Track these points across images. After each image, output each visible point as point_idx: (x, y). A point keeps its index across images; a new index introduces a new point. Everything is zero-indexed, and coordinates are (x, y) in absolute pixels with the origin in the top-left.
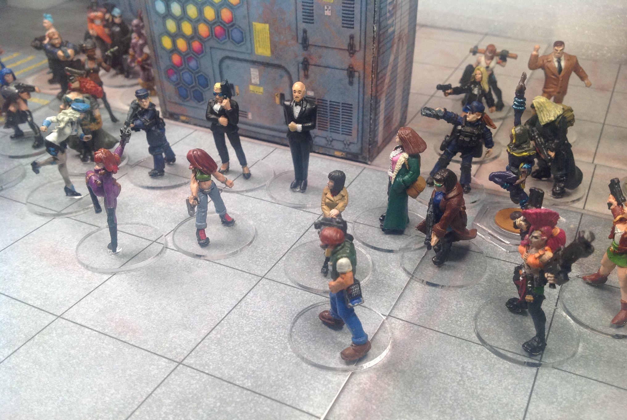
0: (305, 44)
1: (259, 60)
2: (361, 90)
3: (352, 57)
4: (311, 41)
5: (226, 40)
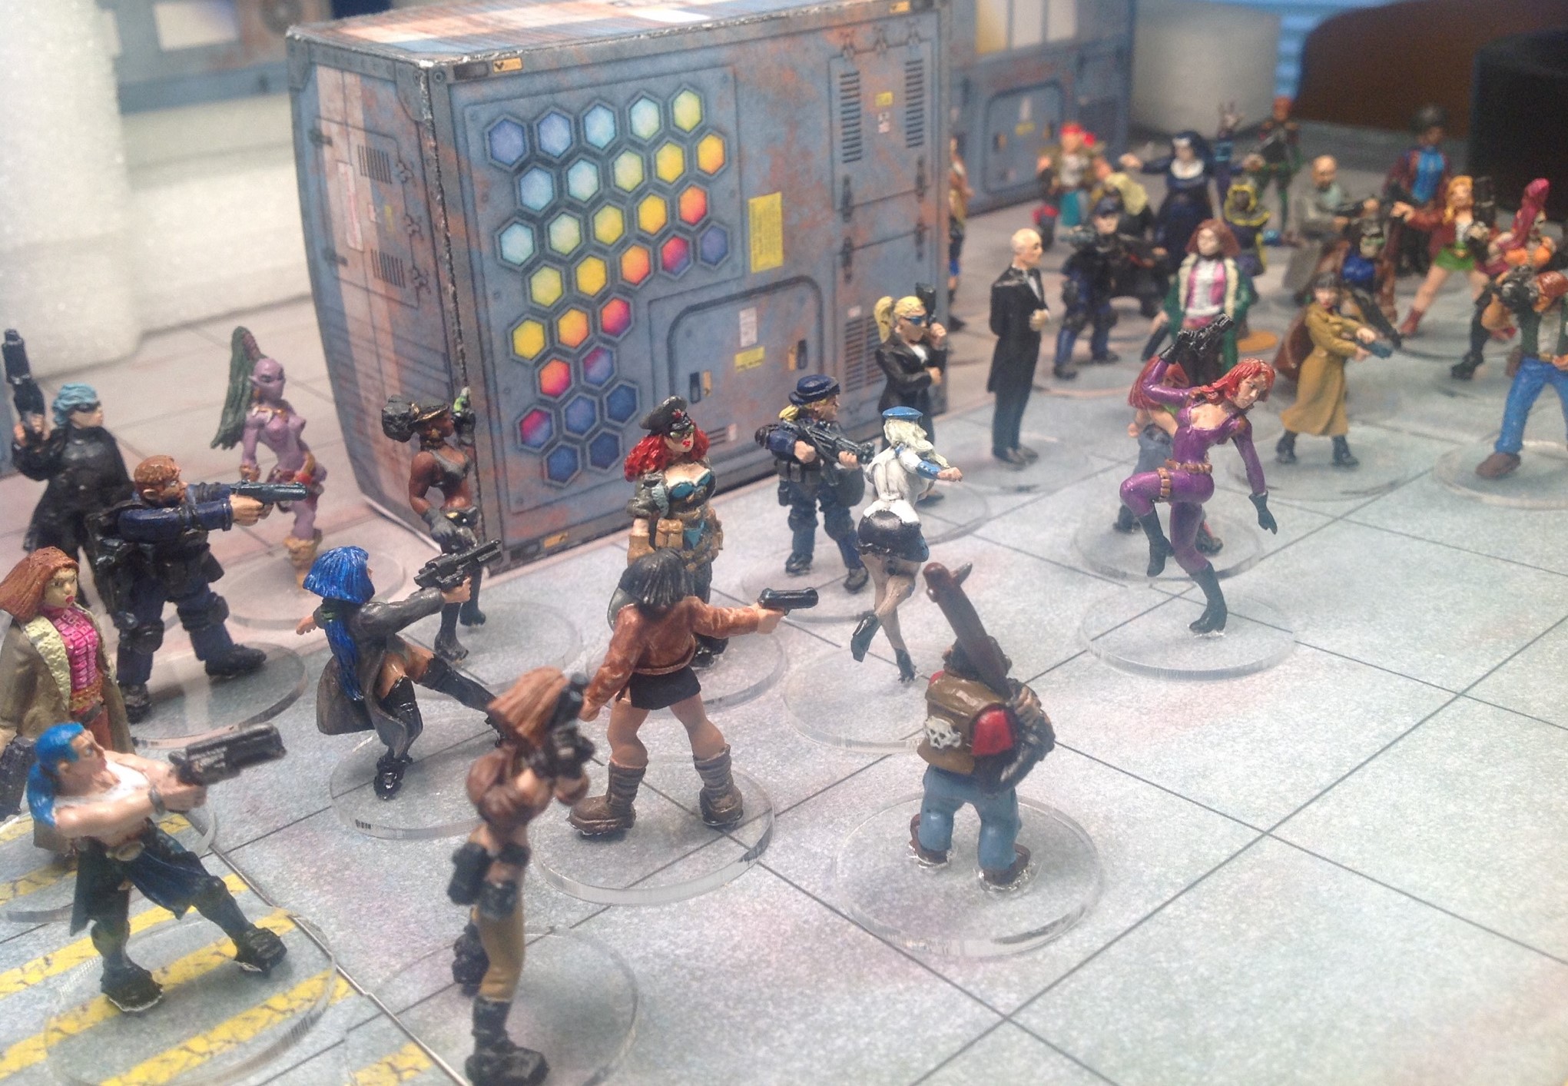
0: (847, 207)
1: (758, 285)
3: (922, 201)
4: (857, 200)
5: (689, 267)
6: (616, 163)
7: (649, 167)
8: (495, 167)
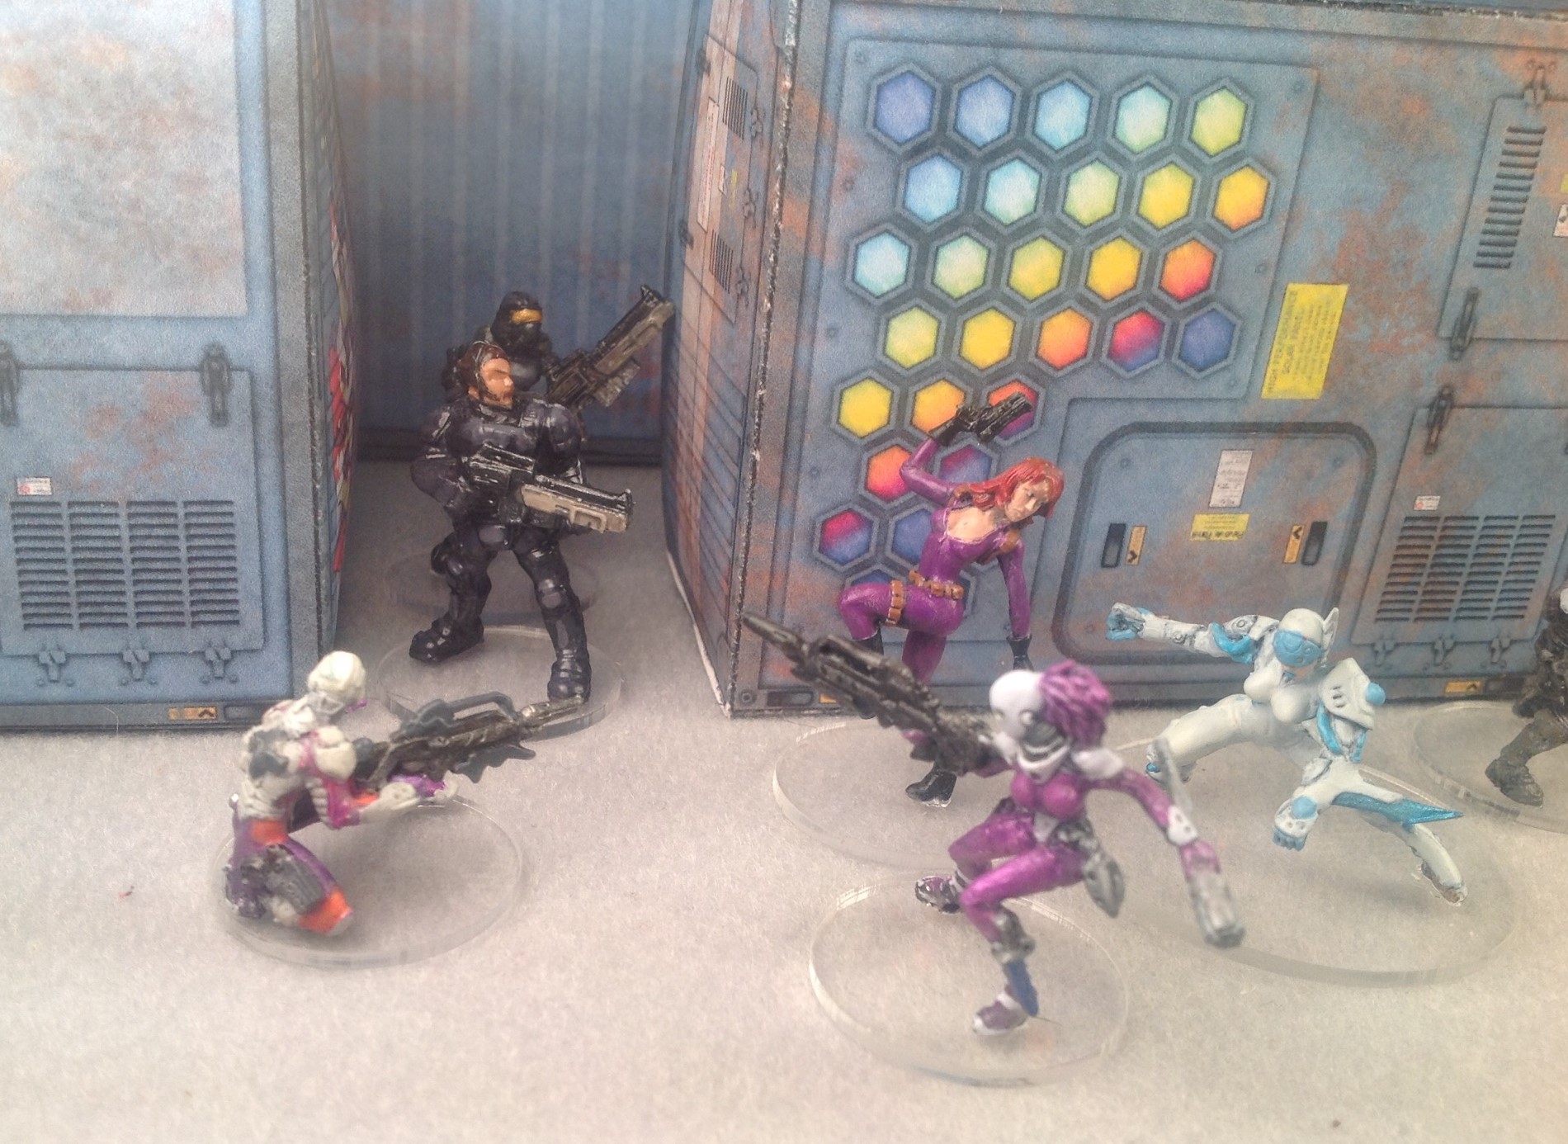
6: (1074, 178)
7: (1128, 195)
8: (876, 140)
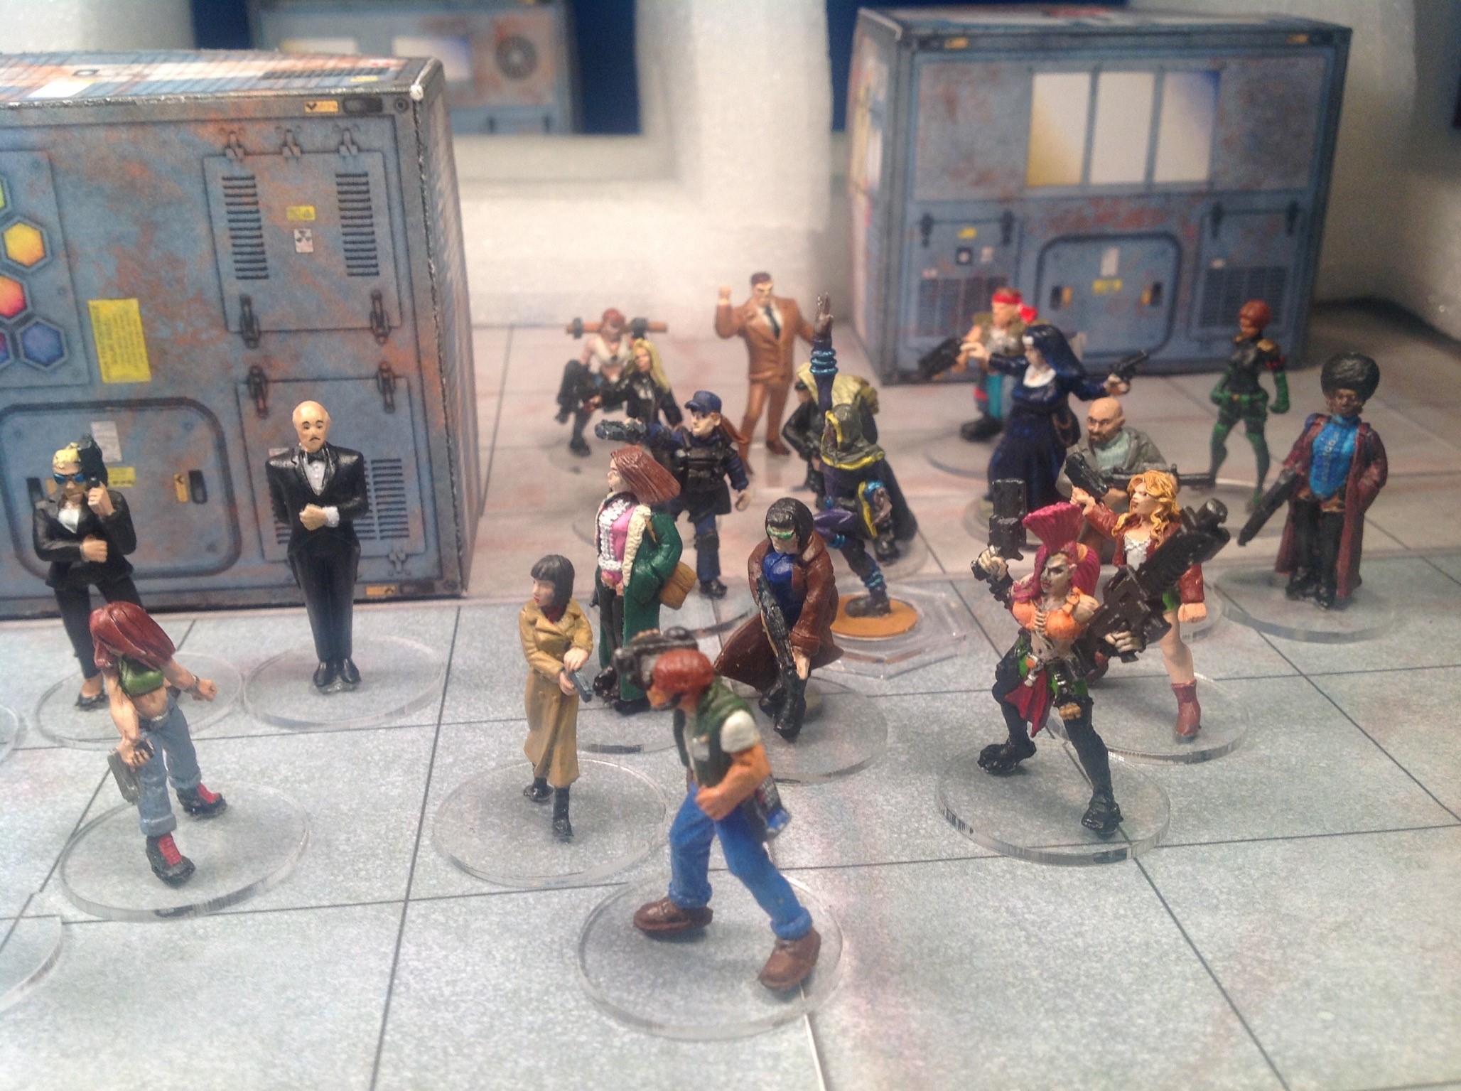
0: (250, 331)
1: (115, 398)
2: (419, 418)
3: (384, 343)
4: (265, 322)
5: (7, 362)
